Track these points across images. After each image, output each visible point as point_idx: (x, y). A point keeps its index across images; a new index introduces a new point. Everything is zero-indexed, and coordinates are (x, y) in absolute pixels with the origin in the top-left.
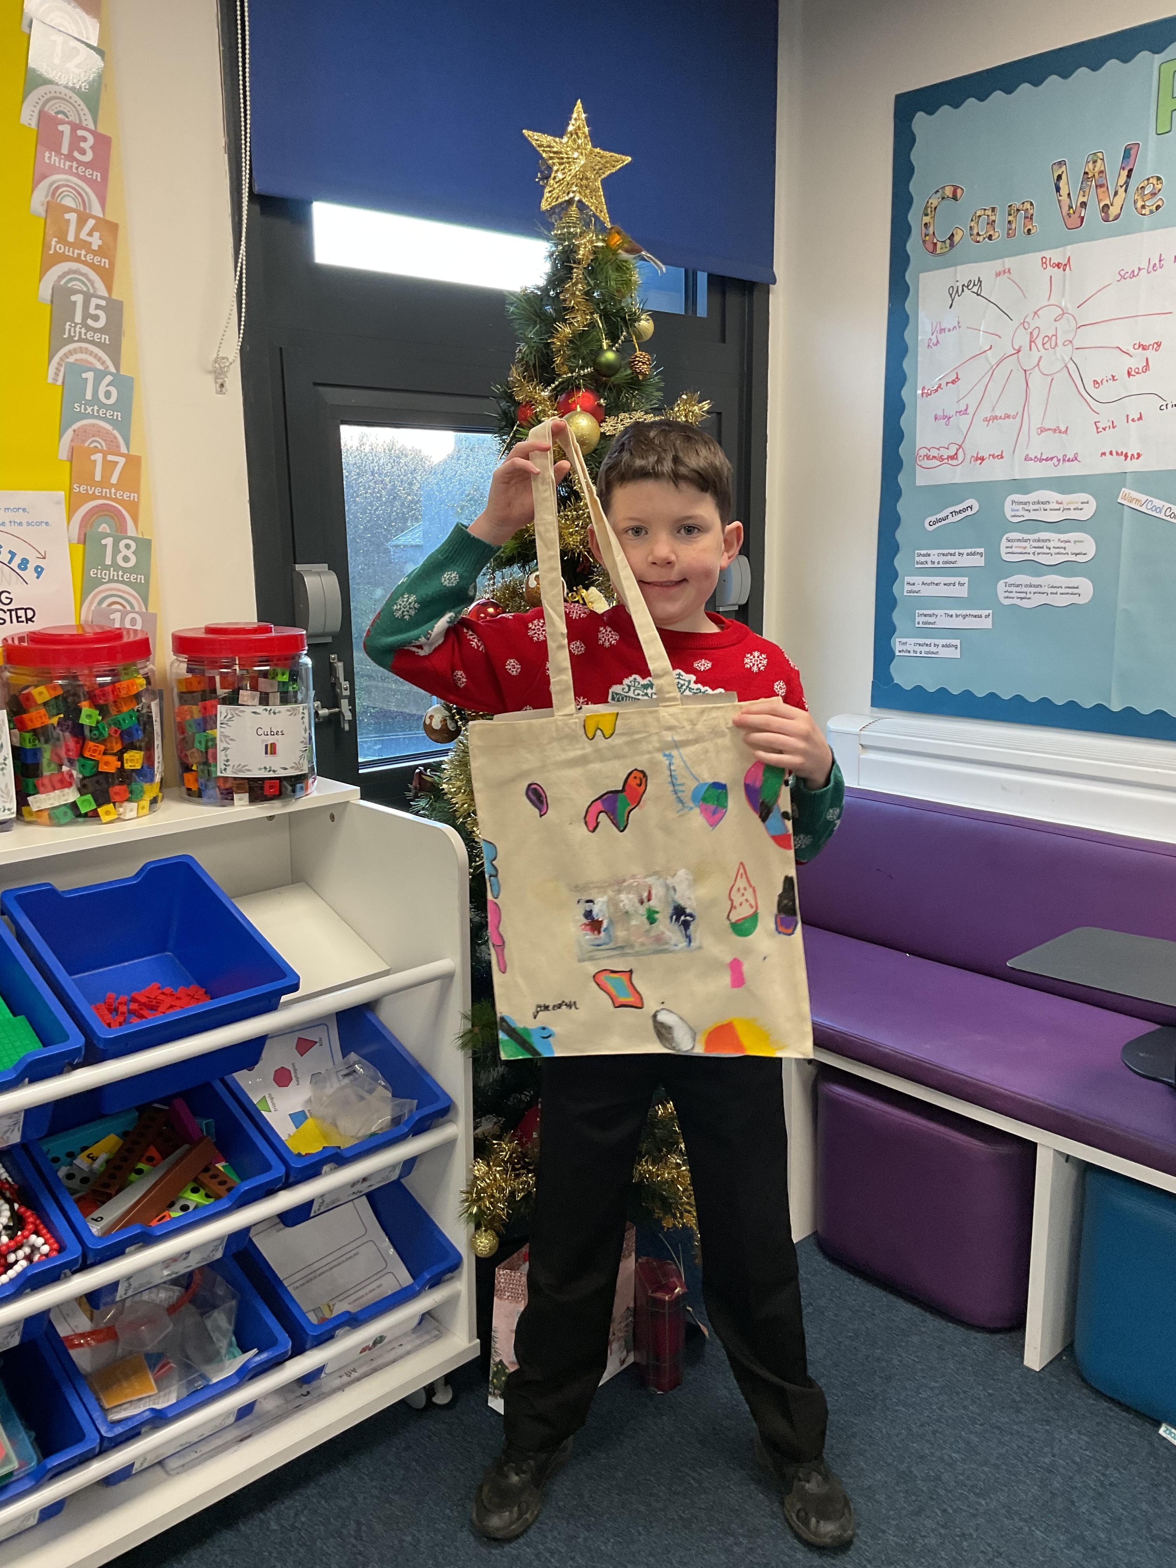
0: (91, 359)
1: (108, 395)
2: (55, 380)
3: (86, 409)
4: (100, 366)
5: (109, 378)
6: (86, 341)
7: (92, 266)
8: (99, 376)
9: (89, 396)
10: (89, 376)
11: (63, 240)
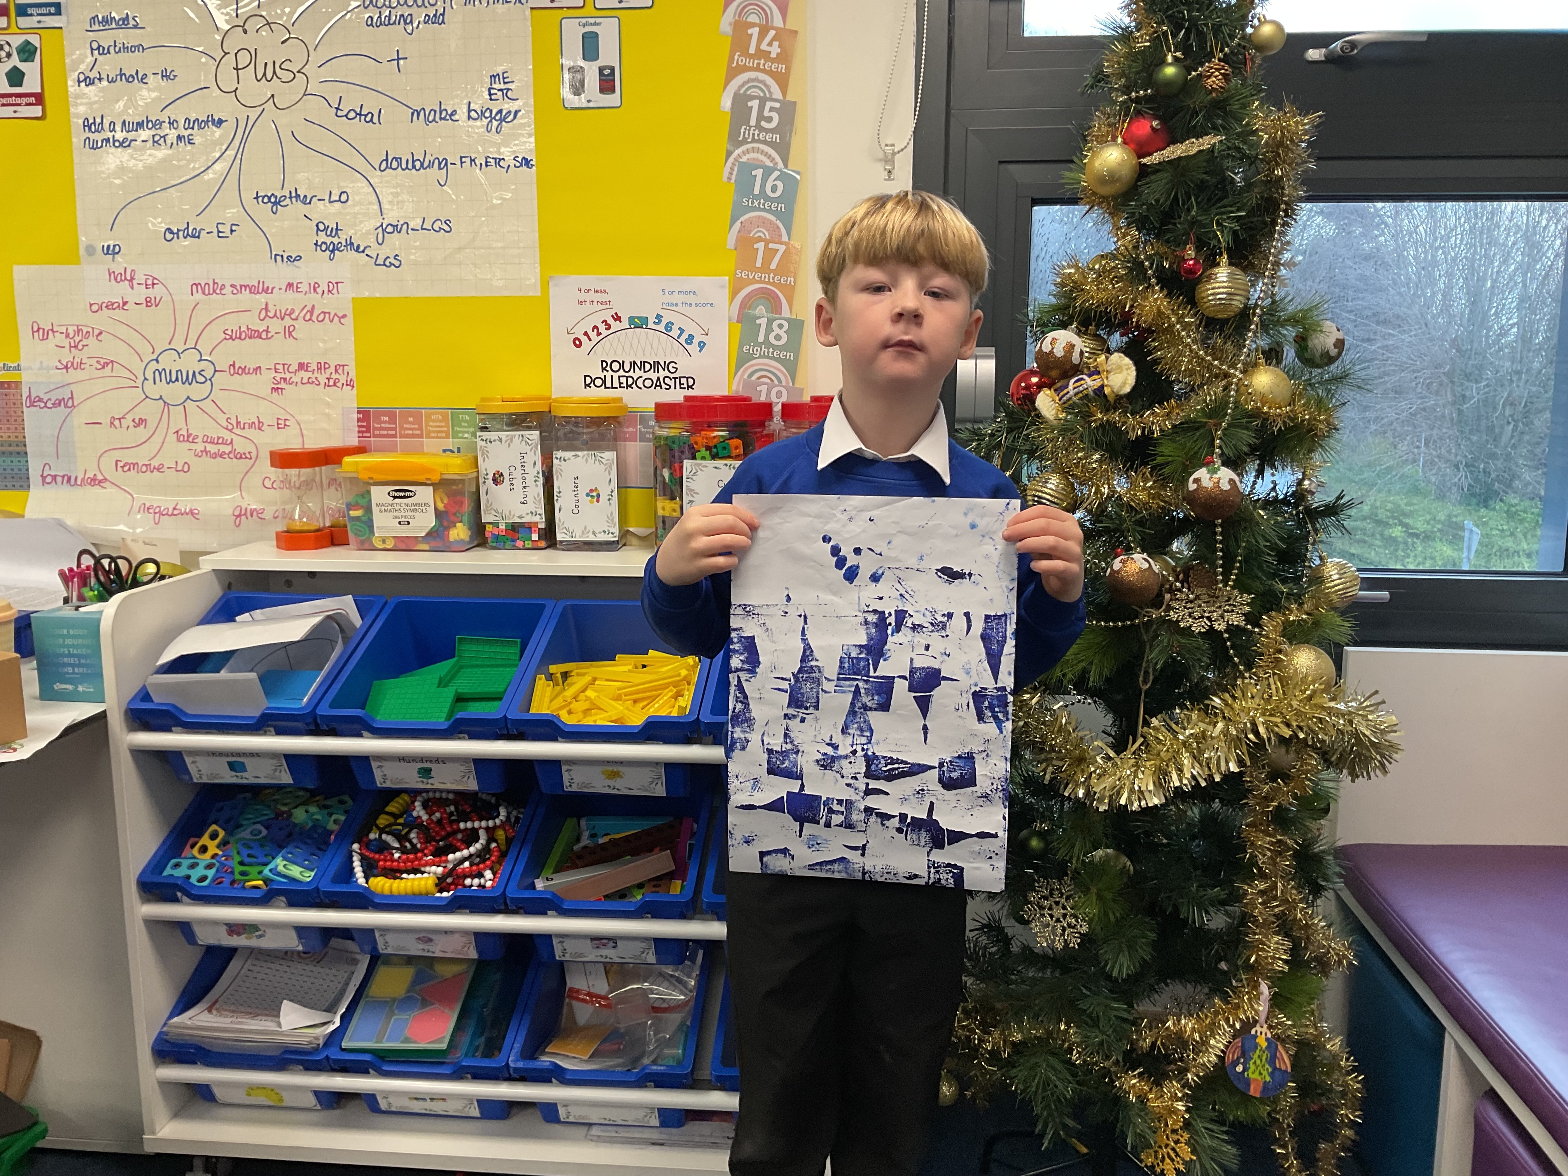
0: (762, 158)
1: (774, 189)
2: (729, 179)
3: (753, 203)
4: (769, 163)
5: (776, 174)
6: (759, 141)
7: (770, 73)
8: (768, 172)
9: (757, 191)
10: (759, 173)
11: (745, 53)
